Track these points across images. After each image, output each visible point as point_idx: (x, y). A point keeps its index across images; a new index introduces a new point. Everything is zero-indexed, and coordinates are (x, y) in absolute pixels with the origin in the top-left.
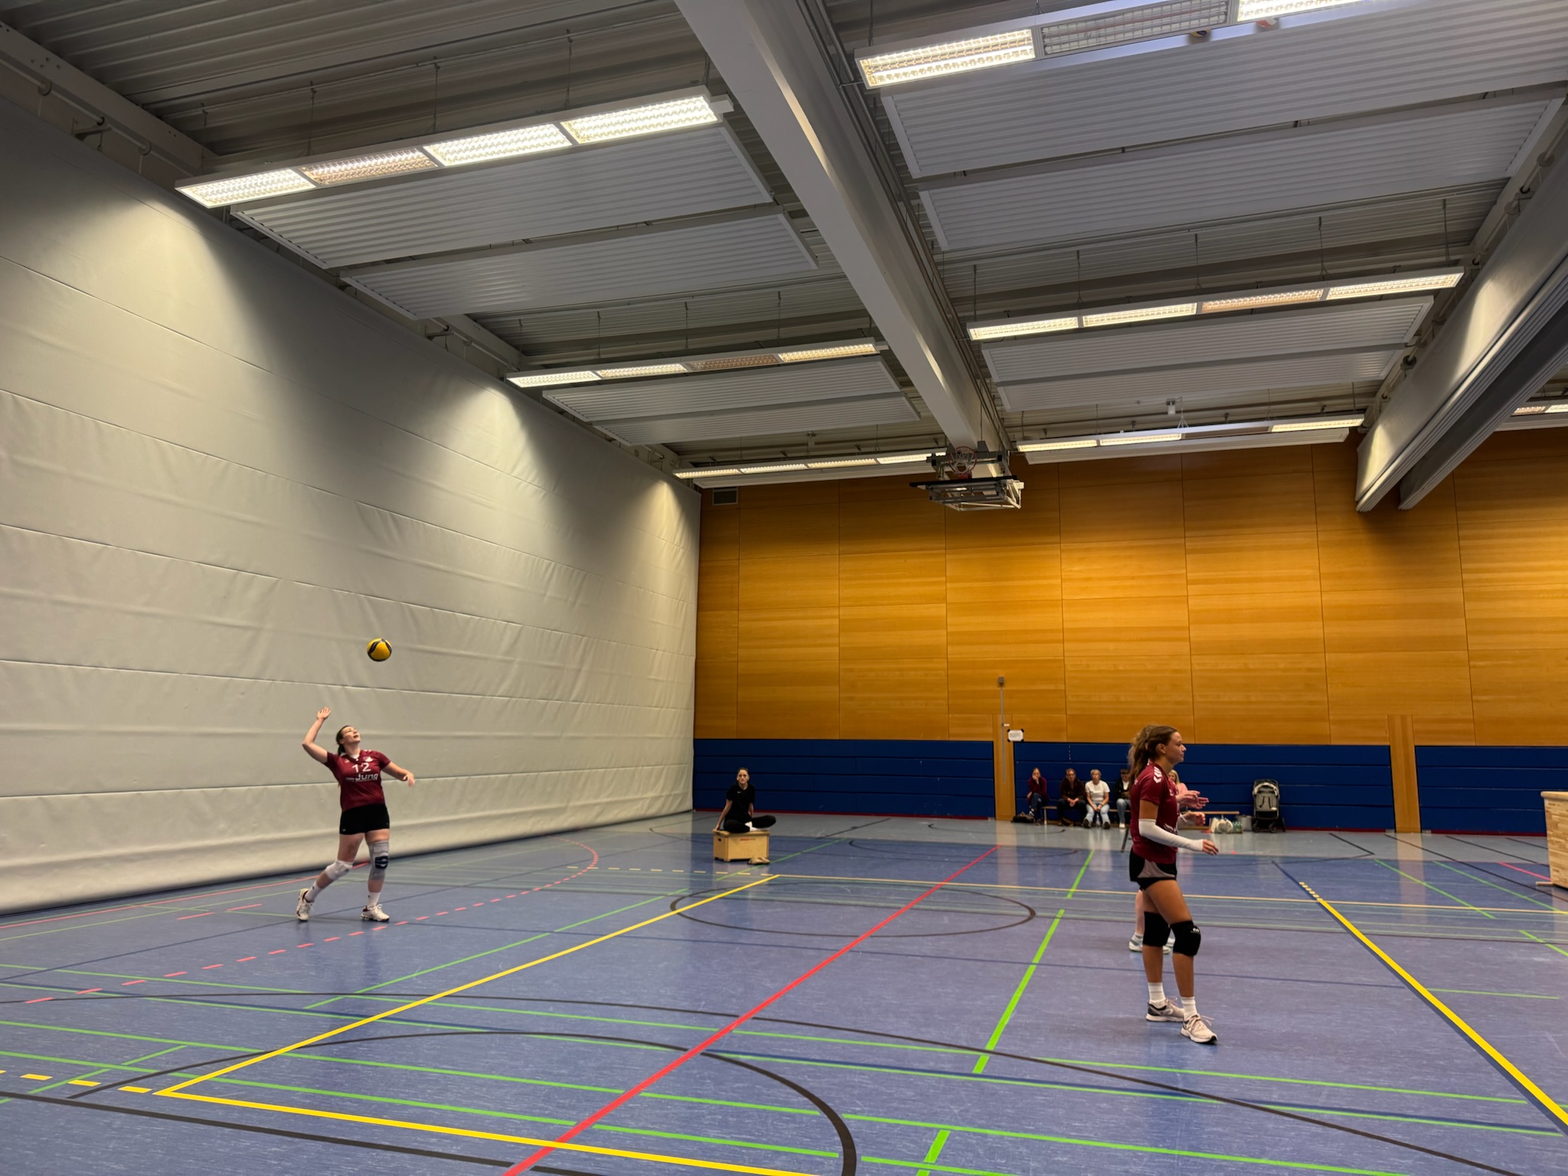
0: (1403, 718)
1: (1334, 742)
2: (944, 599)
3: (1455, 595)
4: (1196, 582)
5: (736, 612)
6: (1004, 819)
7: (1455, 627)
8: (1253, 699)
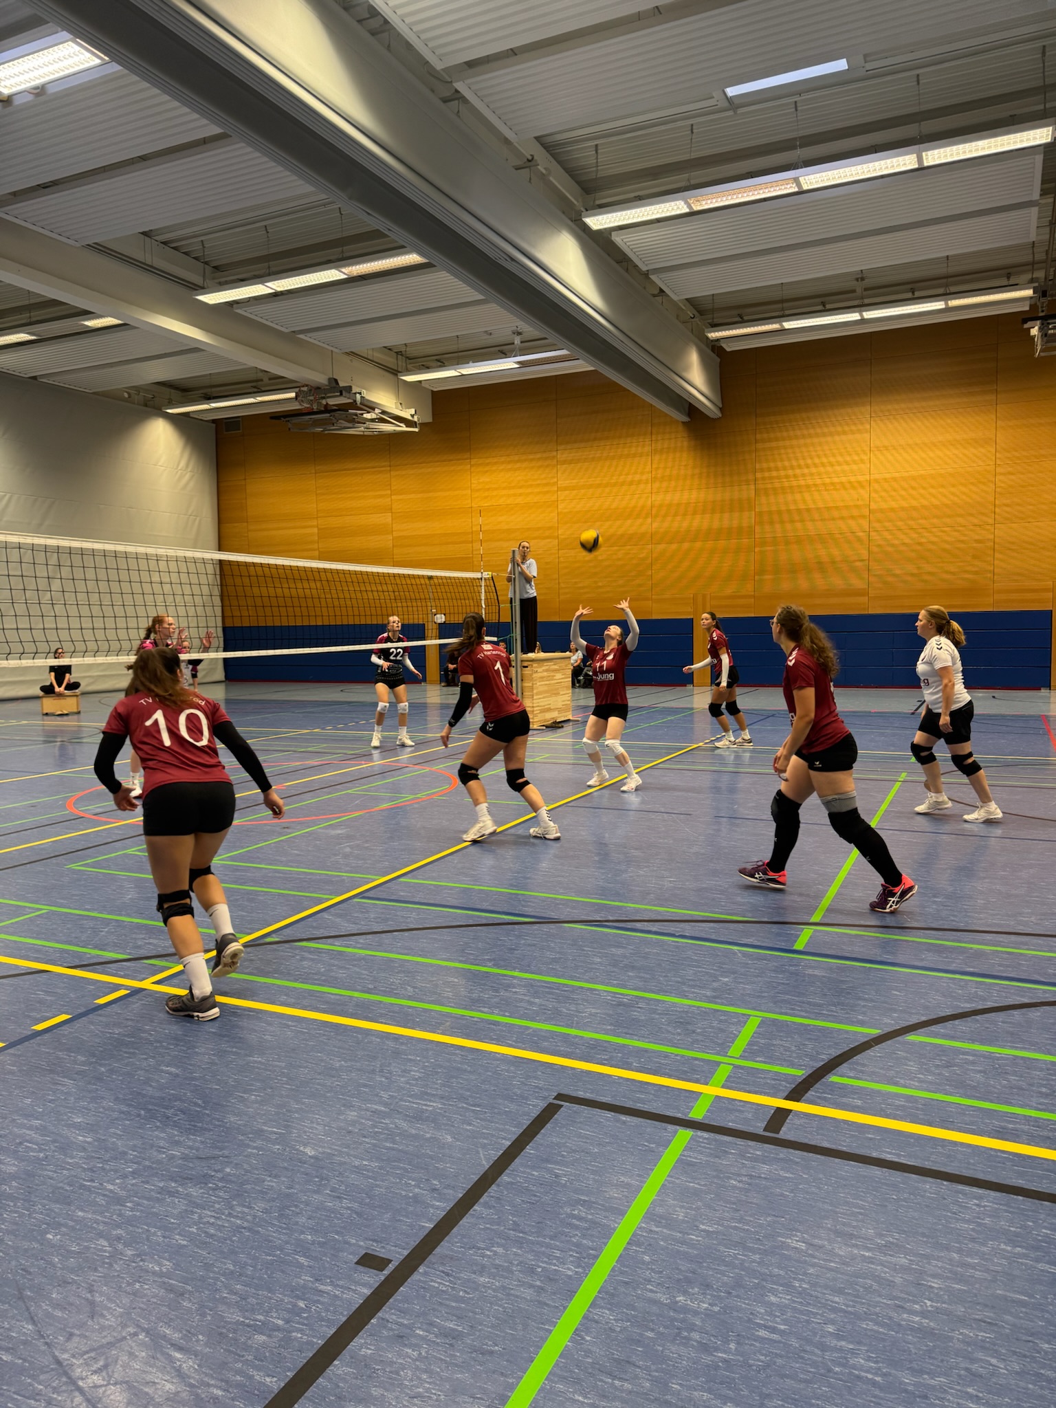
0: (704, 596)
1: (655, 617)
2: (390, 509)
3: (748, 492)
4: (565, 489)
5: (245, 524)
6: (432, 683)
7: (747, 518)
8: (600, 584)
